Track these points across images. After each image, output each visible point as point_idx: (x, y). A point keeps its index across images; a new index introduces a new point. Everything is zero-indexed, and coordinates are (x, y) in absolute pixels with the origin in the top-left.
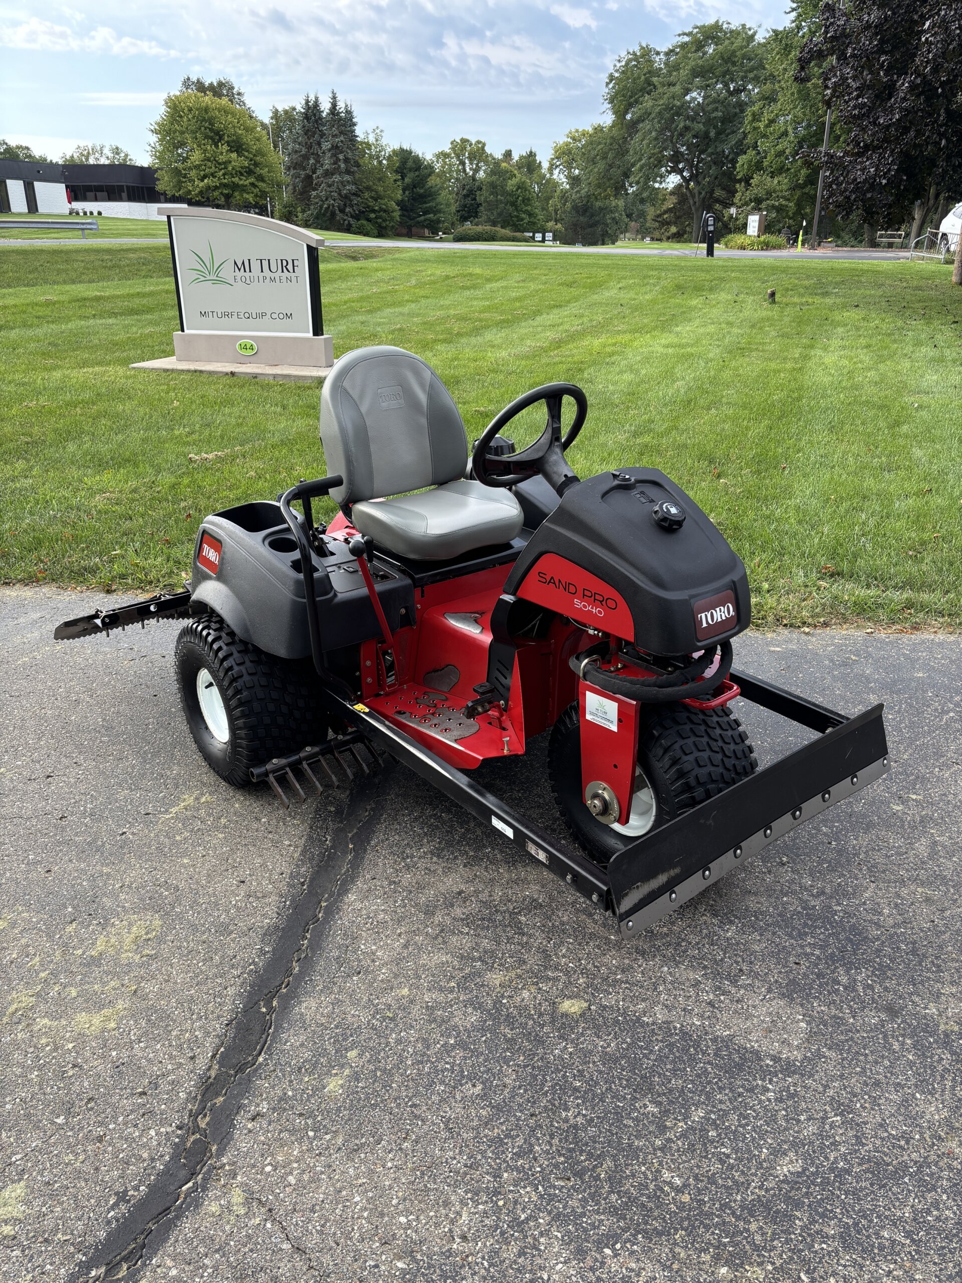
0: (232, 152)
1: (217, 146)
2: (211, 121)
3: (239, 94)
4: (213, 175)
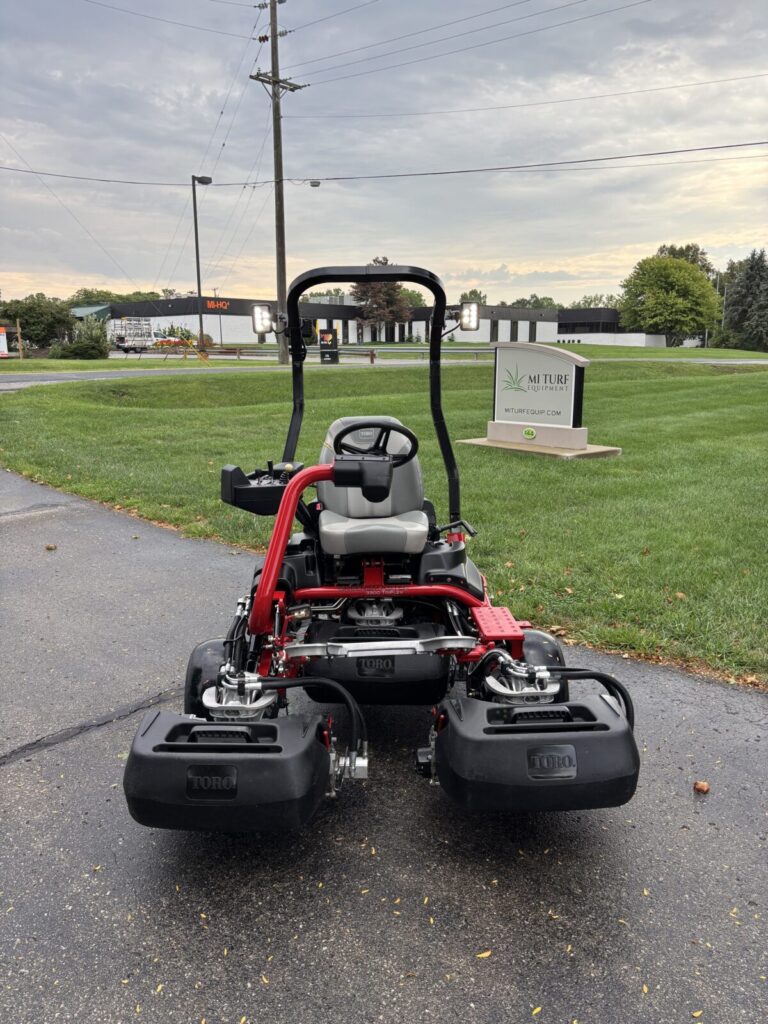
0: (680, 297)
1: (668, 293)
2: (667, 277)
3: (703, 253)
4: (661, 314)
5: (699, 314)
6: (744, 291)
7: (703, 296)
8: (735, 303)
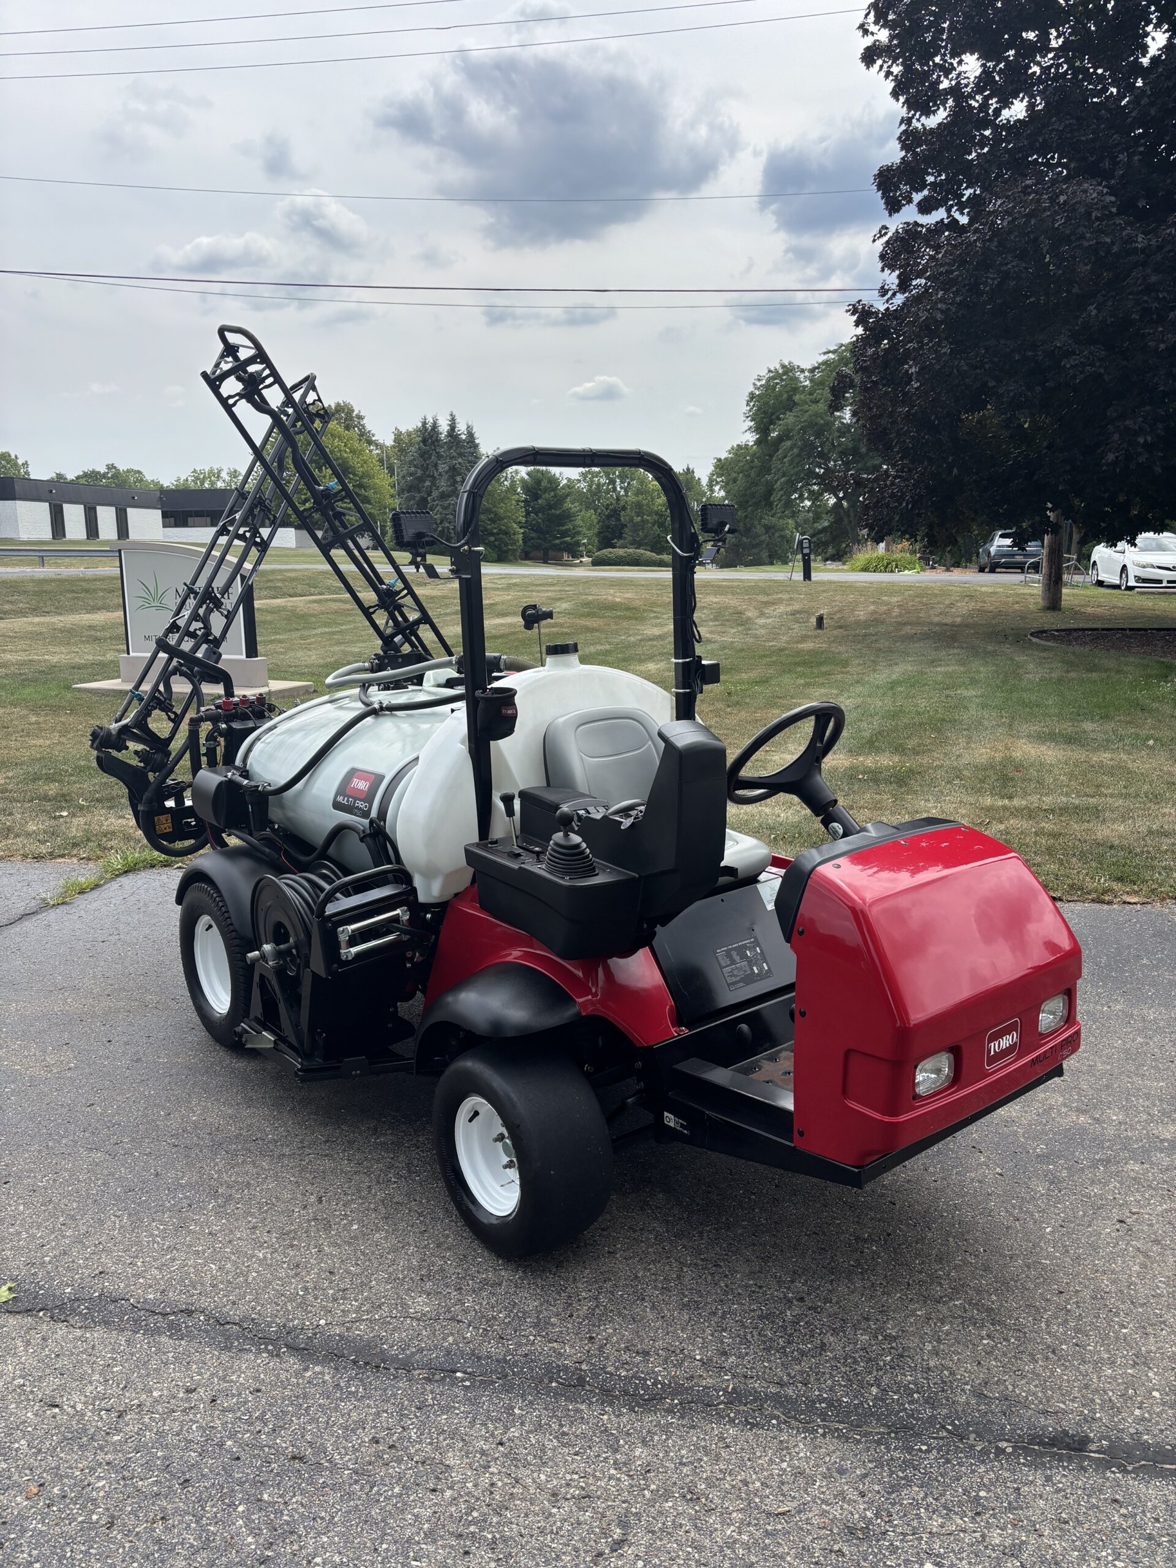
5: (366, 500)
8: (410, 488)
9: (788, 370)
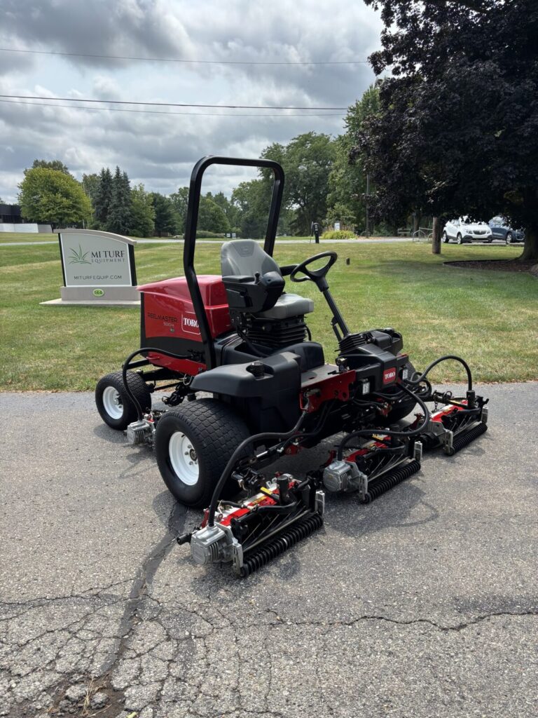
0: (64, 197)
1: (55, 195)
2: (53, 183)
3: (66, 169)
4: (53, 209)
5: (79, 209)
6: (102, 196)
7: (79, 197)
8: (98, 203)
9: (277, 147)
